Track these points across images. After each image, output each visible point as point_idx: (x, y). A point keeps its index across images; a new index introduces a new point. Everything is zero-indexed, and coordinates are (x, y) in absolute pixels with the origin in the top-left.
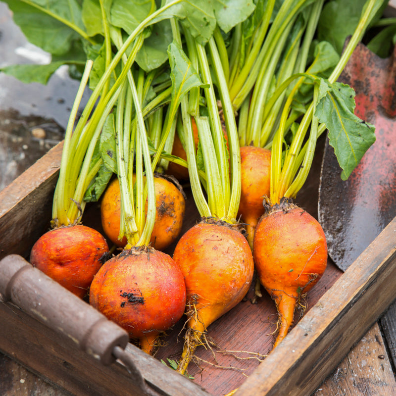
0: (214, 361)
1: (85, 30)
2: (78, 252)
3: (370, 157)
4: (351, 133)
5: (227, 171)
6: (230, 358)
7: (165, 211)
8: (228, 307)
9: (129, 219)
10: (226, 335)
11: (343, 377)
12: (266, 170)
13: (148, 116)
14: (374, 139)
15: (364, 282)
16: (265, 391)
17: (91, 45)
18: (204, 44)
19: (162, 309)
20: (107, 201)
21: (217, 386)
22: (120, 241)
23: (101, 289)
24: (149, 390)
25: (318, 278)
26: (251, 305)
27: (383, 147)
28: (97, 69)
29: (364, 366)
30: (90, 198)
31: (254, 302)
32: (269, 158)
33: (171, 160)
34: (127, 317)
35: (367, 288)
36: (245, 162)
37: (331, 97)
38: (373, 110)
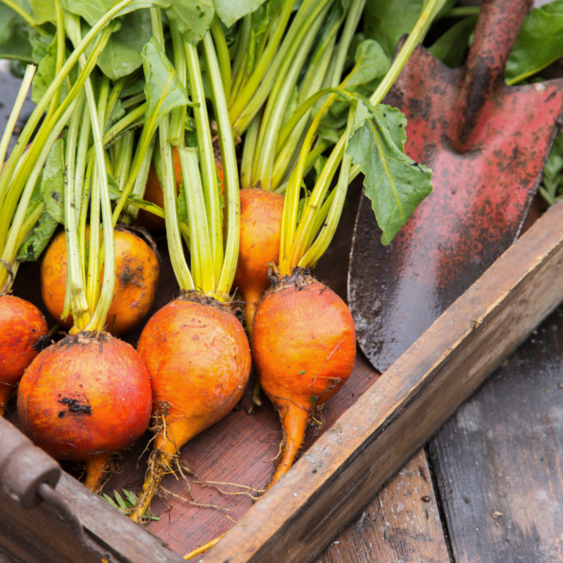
0: (188, 495)
1: (32, 14)
2: (3, 335)
3: (426, 210)
4: (398, 178)
5: (220, 226)
6: (211, 492)
7: (130, 280)
8: (212, 420)
9: (77, 292)
10: (209, 458)
11: (370, 526)
12: (276, 225)
13: (112, 143)
14: (430, 189)
15: (402, 398)
16: (251, 551)
17: (38, 36)
18: (196, 43)
19: (115, 422)
20: (49, 262)
21: (190, 531)
22: (63, 320)
23: (32, 390)
24: (89, 542)
25: (341, 384)
26: (246, 415)
27: (445, 195)
28: (43, 74)
29: (401, 512)
30: (25, 257)
31: (250, 412)
32: (281, 208)
33: (142, 206)
34: (68, 432)
35: (407, 405)
36: (246, 213)
37: (372, 126)
38: (435, 141)
